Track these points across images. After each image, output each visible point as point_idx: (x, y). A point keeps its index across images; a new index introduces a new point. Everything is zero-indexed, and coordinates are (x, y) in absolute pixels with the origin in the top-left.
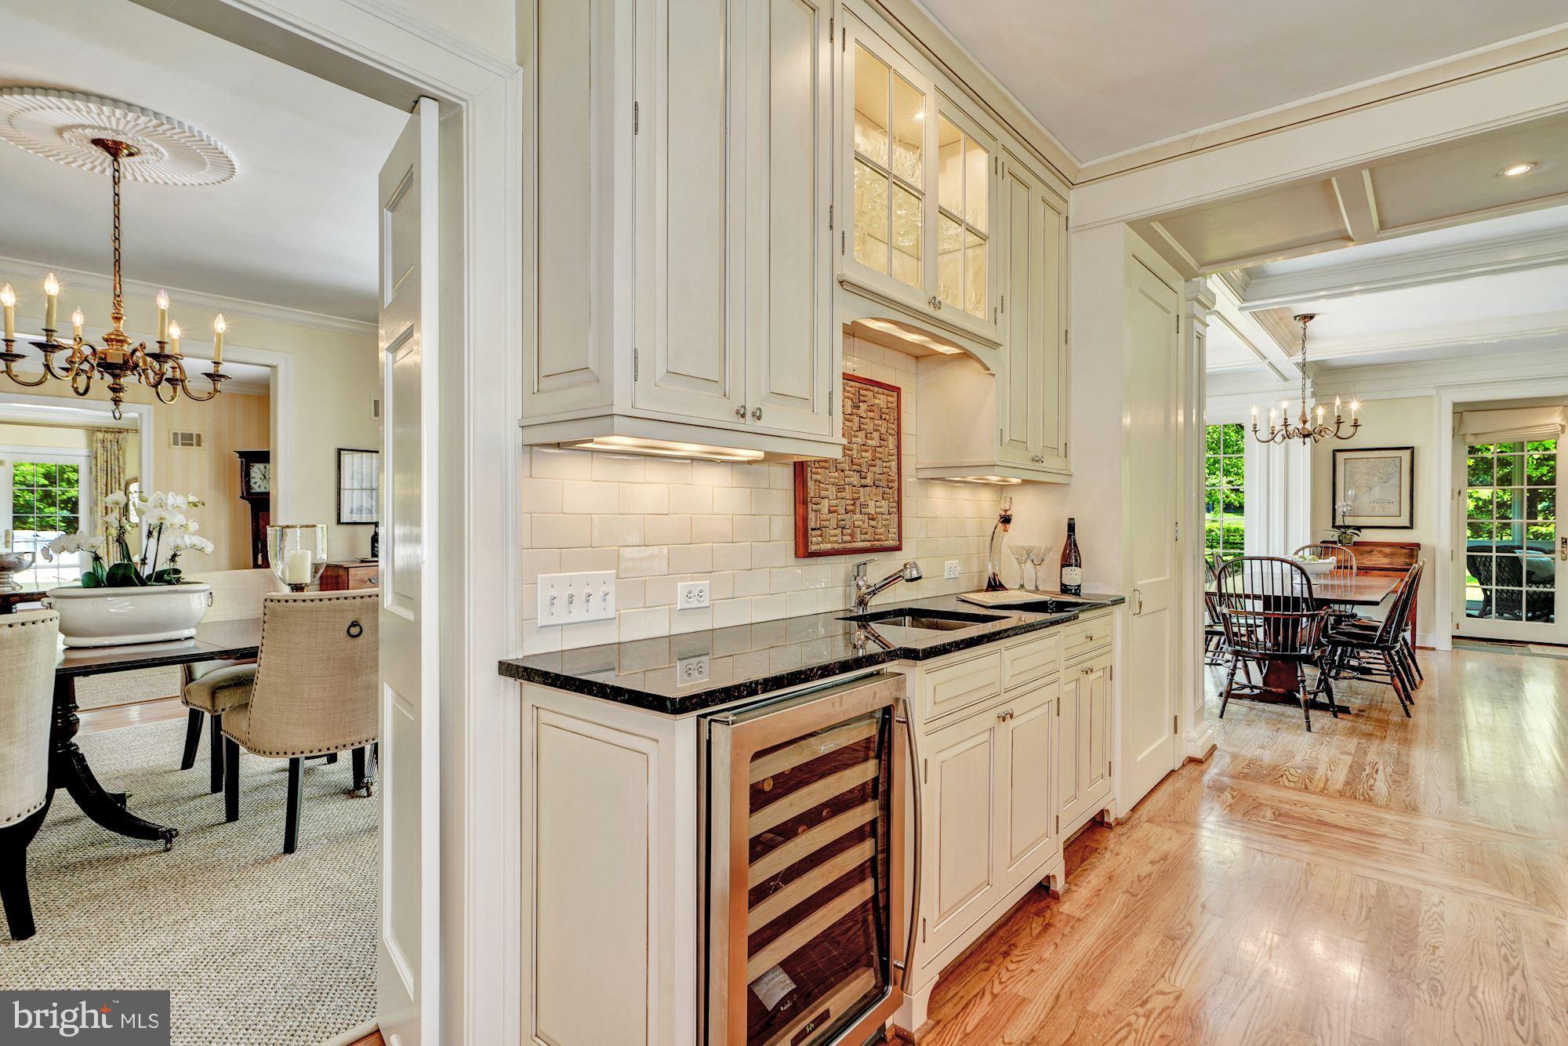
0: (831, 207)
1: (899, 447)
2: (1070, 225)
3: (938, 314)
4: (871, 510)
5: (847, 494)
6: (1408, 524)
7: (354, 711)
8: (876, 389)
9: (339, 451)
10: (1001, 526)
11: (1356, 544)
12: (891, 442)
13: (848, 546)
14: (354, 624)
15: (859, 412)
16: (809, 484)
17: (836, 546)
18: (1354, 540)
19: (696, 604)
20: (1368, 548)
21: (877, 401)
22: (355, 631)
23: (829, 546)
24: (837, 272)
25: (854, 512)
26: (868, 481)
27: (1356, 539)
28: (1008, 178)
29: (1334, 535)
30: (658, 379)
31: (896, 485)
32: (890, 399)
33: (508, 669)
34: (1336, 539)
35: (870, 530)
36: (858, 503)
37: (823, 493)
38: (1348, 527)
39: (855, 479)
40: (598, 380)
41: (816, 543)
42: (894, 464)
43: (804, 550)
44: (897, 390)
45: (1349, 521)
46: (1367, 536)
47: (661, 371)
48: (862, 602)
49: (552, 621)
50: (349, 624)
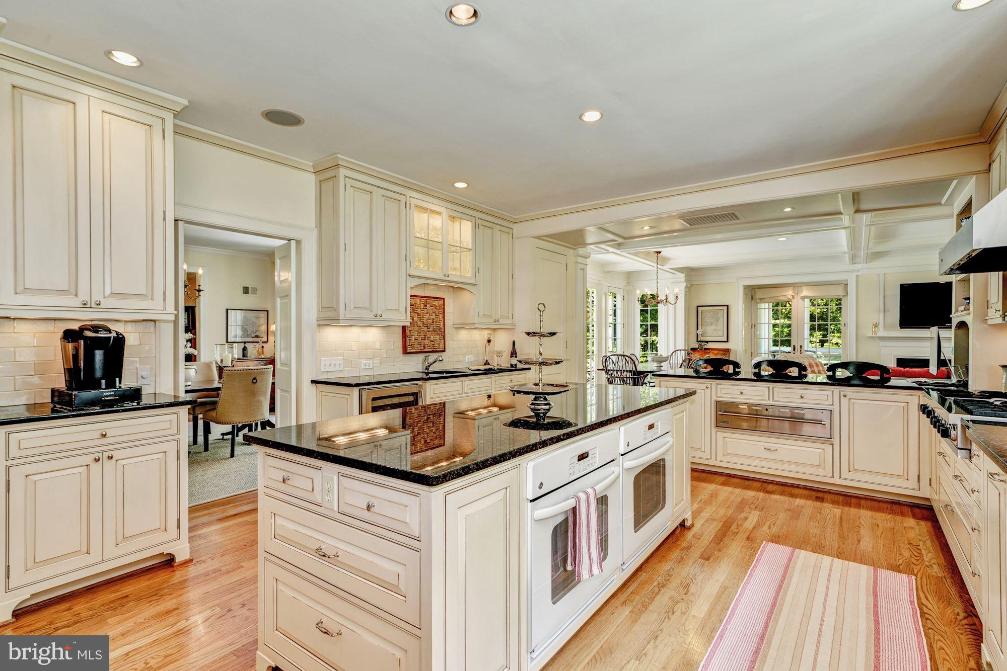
0: (406, 255)
1: (444, 318)
2: (514, 236)
3: (448, 279)
4: (432, 339)
5: (422, 334)
6: (726, 340)
7: (254, 409)
8: (434, 299)
9: (227, 310)
10: (488, 343)
11: (705, 349)
12: (441, 316)
13: (423, 350)
14: (255, 379)
15: (426, 307)
16: (407, 332)
17: (417, 350)
18: (704, 347)
19: (368, 367)
20: (708, 351)
21: (434, 303)
22: (255, 381)
23: (415, 351)
24: (408, 272)
25: (425, 340)
26: (431, 329)
27: (706, 347)
28: (481, 228)
29: (696, 345)
30: (352, 308)
31: (443, 330)
32: (440, 302)
33: (313, 382)
34: (697, 347)
35: (431, 345)
36: (426, 337)
37: (412, 334)
38: (703, 342)
39: (425, 329)
40: (336, 310)
41: (409, 349)
42: (442, 324)
43: (405, 352)
44: (444, 299)
45: (702, 339)
46: (710, 346)
47: (352, 307)
48: (426, 369)
49: (325, 370)
50: (253, 378)
